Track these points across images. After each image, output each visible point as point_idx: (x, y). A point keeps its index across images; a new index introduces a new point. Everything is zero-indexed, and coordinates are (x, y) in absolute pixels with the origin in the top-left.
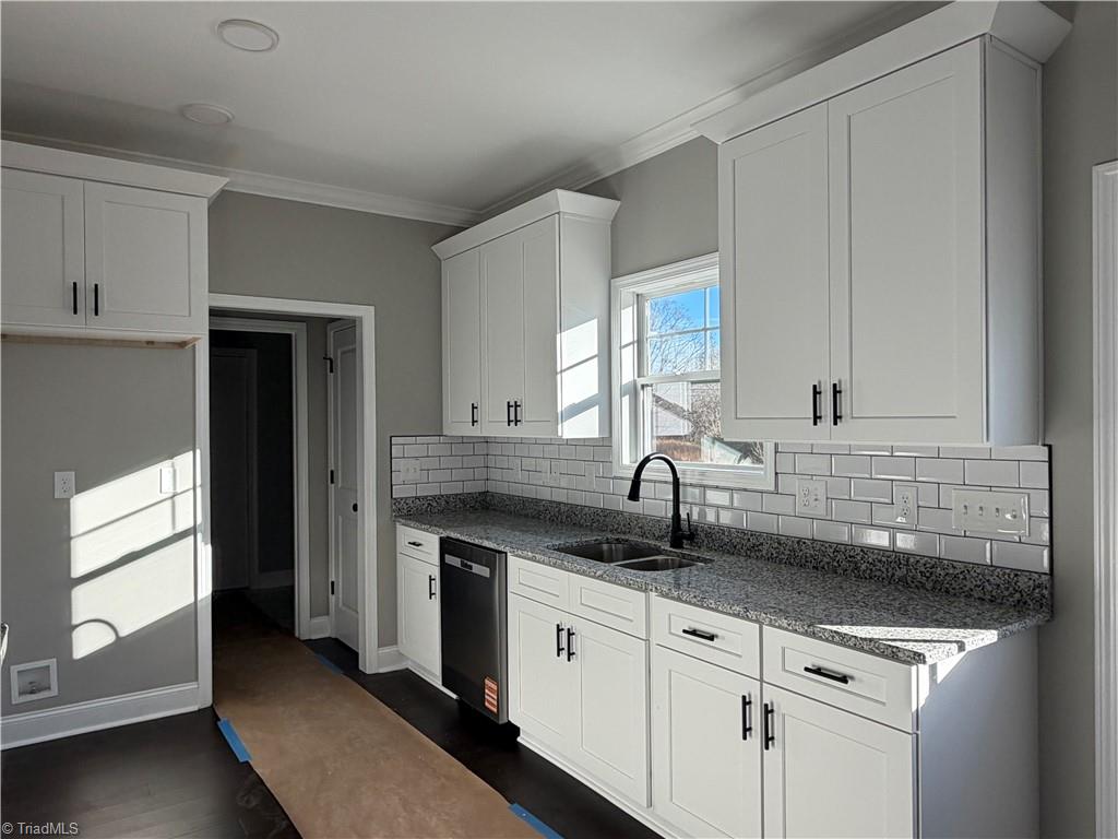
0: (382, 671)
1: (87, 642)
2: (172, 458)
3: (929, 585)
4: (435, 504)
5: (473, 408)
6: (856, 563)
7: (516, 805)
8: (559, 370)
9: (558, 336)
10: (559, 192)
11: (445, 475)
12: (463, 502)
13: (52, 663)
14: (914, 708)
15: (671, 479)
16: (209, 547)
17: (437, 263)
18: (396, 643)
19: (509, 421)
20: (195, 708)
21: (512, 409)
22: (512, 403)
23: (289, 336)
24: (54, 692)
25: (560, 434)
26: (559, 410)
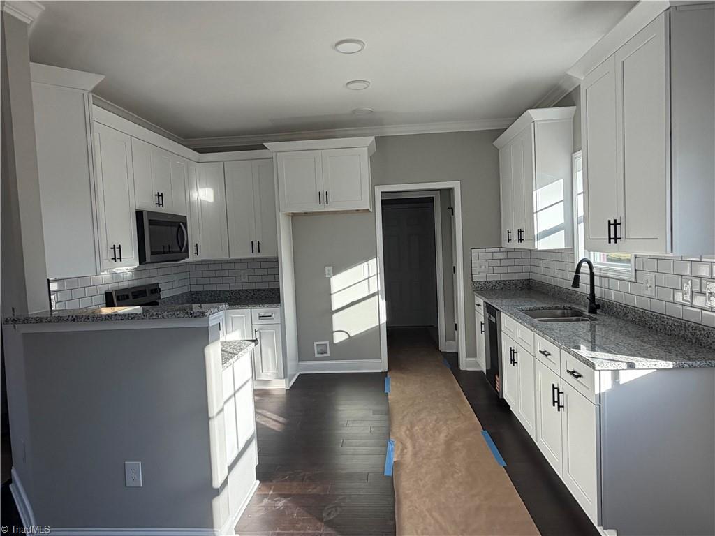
0: (468, 369)
1: (339, 338)
2: (367, 261)
4: (497, 285)
5: (508, 232)
7: (486, 431)
8: (535, 211)
9: (534, 193)
10: (529, 111)
11: (504, 270)
12: (514, 284)
13: (327, 343)
14: (597, 392)
16: (384, 301)
17: (497, 151)
18: (476, 357)
19: (519, 240)
20: (380, 371)
21: (520, 233)
22: (520, 230)
23: (433, 198)
24: (328, 355)
25: (536, 247)
26: (536, 234)
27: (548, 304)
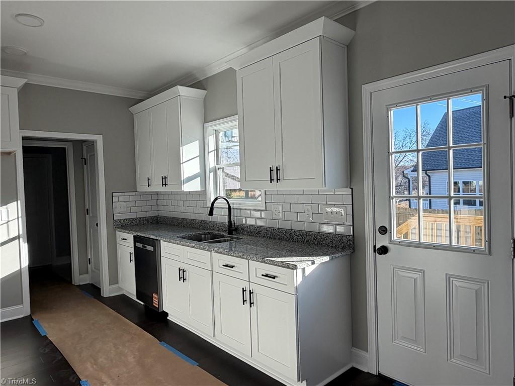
0: (111, 296)
2: (6, 205)
3: (316, 243)
4: (134, 222)
5: (148, 179)
6: (293, 236)
7: (163, 342)
8: (182, 162)
9: (181, 148)
10: (179, 87)
11: (138, 209)
12: (147, 220)
14: (295, 285)
15: (227, 207)
16: (26, 244)
18: (117, 283)
19: (163, 185)
20: (22, 316)
21: (164, 179)
22: (164, 177)
23: (65, 148)
25: (183, 189)
26: (182, 179)
27: (191, 232)
